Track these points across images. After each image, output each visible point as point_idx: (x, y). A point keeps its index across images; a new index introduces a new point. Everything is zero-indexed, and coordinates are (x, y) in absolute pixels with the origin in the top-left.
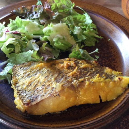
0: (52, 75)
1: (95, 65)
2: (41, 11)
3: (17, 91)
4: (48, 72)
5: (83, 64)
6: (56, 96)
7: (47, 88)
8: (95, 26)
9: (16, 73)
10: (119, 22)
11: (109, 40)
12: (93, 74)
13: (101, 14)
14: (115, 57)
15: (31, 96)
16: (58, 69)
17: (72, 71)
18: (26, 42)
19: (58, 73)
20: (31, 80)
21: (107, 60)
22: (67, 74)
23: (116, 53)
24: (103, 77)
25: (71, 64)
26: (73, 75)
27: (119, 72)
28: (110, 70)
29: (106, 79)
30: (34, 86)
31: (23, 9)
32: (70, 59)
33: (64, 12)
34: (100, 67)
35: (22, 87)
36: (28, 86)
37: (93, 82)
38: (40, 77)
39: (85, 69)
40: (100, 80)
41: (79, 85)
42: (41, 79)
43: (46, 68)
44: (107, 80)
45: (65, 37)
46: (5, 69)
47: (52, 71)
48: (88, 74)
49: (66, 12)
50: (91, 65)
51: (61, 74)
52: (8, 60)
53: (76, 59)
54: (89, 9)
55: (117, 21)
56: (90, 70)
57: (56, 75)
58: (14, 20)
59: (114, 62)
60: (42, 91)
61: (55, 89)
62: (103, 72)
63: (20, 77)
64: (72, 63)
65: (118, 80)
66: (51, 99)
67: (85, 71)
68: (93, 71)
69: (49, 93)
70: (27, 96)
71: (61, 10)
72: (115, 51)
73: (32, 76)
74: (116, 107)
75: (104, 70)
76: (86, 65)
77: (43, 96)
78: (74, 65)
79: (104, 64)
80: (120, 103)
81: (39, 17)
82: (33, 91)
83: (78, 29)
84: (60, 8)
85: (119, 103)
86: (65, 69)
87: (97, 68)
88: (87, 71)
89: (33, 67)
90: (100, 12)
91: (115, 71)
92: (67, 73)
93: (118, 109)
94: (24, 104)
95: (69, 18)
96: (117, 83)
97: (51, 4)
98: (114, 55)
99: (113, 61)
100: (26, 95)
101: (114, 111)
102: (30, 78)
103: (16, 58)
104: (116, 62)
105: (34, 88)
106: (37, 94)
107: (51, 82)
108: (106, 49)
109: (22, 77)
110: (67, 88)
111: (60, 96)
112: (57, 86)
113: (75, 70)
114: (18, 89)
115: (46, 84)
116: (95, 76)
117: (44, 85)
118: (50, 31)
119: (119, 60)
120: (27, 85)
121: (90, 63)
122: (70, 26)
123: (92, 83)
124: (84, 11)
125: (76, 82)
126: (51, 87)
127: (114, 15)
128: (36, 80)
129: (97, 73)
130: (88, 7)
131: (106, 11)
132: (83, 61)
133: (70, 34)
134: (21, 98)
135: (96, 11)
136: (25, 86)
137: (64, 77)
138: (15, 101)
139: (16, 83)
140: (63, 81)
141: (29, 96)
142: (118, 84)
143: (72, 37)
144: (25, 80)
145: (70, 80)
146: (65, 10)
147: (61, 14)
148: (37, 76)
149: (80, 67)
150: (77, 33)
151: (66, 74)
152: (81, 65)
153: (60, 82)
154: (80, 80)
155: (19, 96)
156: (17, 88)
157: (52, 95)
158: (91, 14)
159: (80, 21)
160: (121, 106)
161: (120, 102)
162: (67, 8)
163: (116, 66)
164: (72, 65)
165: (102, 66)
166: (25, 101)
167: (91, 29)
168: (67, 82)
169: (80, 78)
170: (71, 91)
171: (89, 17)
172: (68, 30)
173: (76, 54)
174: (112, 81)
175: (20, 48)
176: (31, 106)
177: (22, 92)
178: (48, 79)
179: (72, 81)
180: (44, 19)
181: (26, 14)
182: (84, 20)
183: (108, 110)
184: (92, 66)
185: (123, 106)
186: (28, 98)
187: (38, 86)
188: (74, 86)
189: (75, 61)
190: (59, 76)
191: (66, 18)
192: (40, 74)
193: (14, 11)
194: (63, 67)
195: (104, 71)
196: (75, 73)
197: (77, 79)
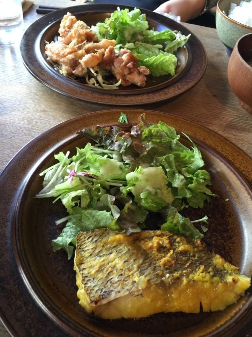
0: (135, 260)
1: (200, 248)
2: (127, 144)
3: (83, 277)
4: (128, 253)
5: (181, 244)
6: (138, 295)
7: (126, 281)
8: (208, 175)
9: (82, 245)
10: (248, 171)
11: (228, 200)
12: (195, 264)
13: (221, 152)
14: (233, 234)
15: (102, 290)
16: (144, 251)
17: (164, 257)
18: (100, 194)
19: (143, 257)
20: (104, 263)
21: (219, 237)
22: (157, 262)
23: (235, 225)
24: (209, 272)
25: (163, 243)
26: (165, 265)
27: (235, 268)
28: (222, 262)
29: (213, 276)
30: (107, 273)
31: (98, 130)
32: (163, 233)
33: (161, 142)
34: (207, 253)
35: (89, 271)
36: (98, 272)
37: (194, 281)
38: (117, 260)
39: (184, 253)
40: (205, 277)
41: (173, 283)
42: (118, 264)
43: (126, 246)
44: (216, 278)
45: (158, 191)
46: (63, 232)
47: (135, 251)
48: (188, 264)
49: (164, 143)
50: (194, 248)
51: (148, 260)
52: (69, 217)
53: (171, 234)
54: (202, 139)
55: (245, 170)
56: (192, 256)
57: (141, 261)
58: (83, 148)
59: (230, 243)
60: (118, 283)
61: (137, 284)
62: (210, 263)
63: (87, 254)
64: (165, 241)
65: (232, 282)
66: (130, 299)
67: (184, 259)
68: (196, 258)
69: (128, 290)
70: (96, 289)
71: (157, 139)
72: (234, 221)
73: (104, 255)
74: (222, 326)
75: (213, 259)
76: (187, 246)
77: (119, 292)
78: (168, 246)
79: (214, 243)
80: (230, 320)
81: (123, 152)
82: (105, 282)
83: (180, 179)
84: (156, 136)
85: (227, 319)
86: (155, 252)
87: (203, 255)
88: (187, 258)
89: (106, 239)
90: (219, 149)
91: (229, 264)
92: (156, 259)
93: (224, 330)
94: (92, 302)
95: (168, 157)
96: (230, 286)
97: (142, 129)
98: (231, 228)
99: (228, 240)
100: (94, 286)
101: (218, 333)
102: (102, 259)
103: (81, 217)
104: (234, 243)
105: (107, 277)
106: (109, 288)
107: (132, 272)
108: (220, 215)
109: (89, 254)
110: (154, 286)
111: (143, 297)
112: (140, 280)
113: (169, 255)
114: (83, 274)
115: (124, 273)
116: (197, 270)
117: (121, 275)
118: (137, 179)
119: (239, 240)
120: (97, 270)
121: (192, 243)
122: (169, 171)
123: (192, 282)
124: (194, 145)
125: (169, 277)
126: (131, 280)
127: (240, 158)
128: (110, 264)
129: (201, 264)
130: (200, 136)
131: (228, 148)
132: (183, 238)
133: (167, 183)
134: (88, 290)
135: (213, 146)
136: (93, 271)
137: (152, 267)
138: (78, 293)
139: (81, 263)
140: (149, 274)
141: (99, 290)
142: (231, 288)
143: (170, 189)
144: (94, 260)
145: (161, 273)
146: (162, 140)
147: (156, 146)
148: (112, 256)
149: (177, 249)
150: (179, 185)
151: (155, 262)
152: (179, 246)
153: (146, 274)
154: (174, 275)
155: (85, 287)
156: (81, 272)
157: (132, 292)
158: (203, 150)
159: (185, 161)
160: (230, 325)
161: (229, 318)
162: (167, 138)
163: (231, 250)
164: (164, 245)
165: (210, 251)
166: (94, 296)
167: (201, 179)
168: (155, 276)
169: (176, 270)
170: (160, 292)
171: (200, 156)
172: (164, 178)
173: (172, 224)
174: (222, 282)
175: (89, 200)
176: (101, 305)
177: (88, 280)
178: (128, 265)
179: (163, 275)
180: (130, 156)
181: (101, 137)
182: (192, 160)
183: (210, 329)
184: (196, 249)
185: (232, 325)
186: (96, 292)
187: (113, 274)
188: (165, 284)
189: (169, 238)
190: (145, 263)
191: (164, 157)
192: (117, 255)
193: (83, 130)
194: (151, 248)
195: (212, 261)
196: (169, 261)
197: (170, 273)
